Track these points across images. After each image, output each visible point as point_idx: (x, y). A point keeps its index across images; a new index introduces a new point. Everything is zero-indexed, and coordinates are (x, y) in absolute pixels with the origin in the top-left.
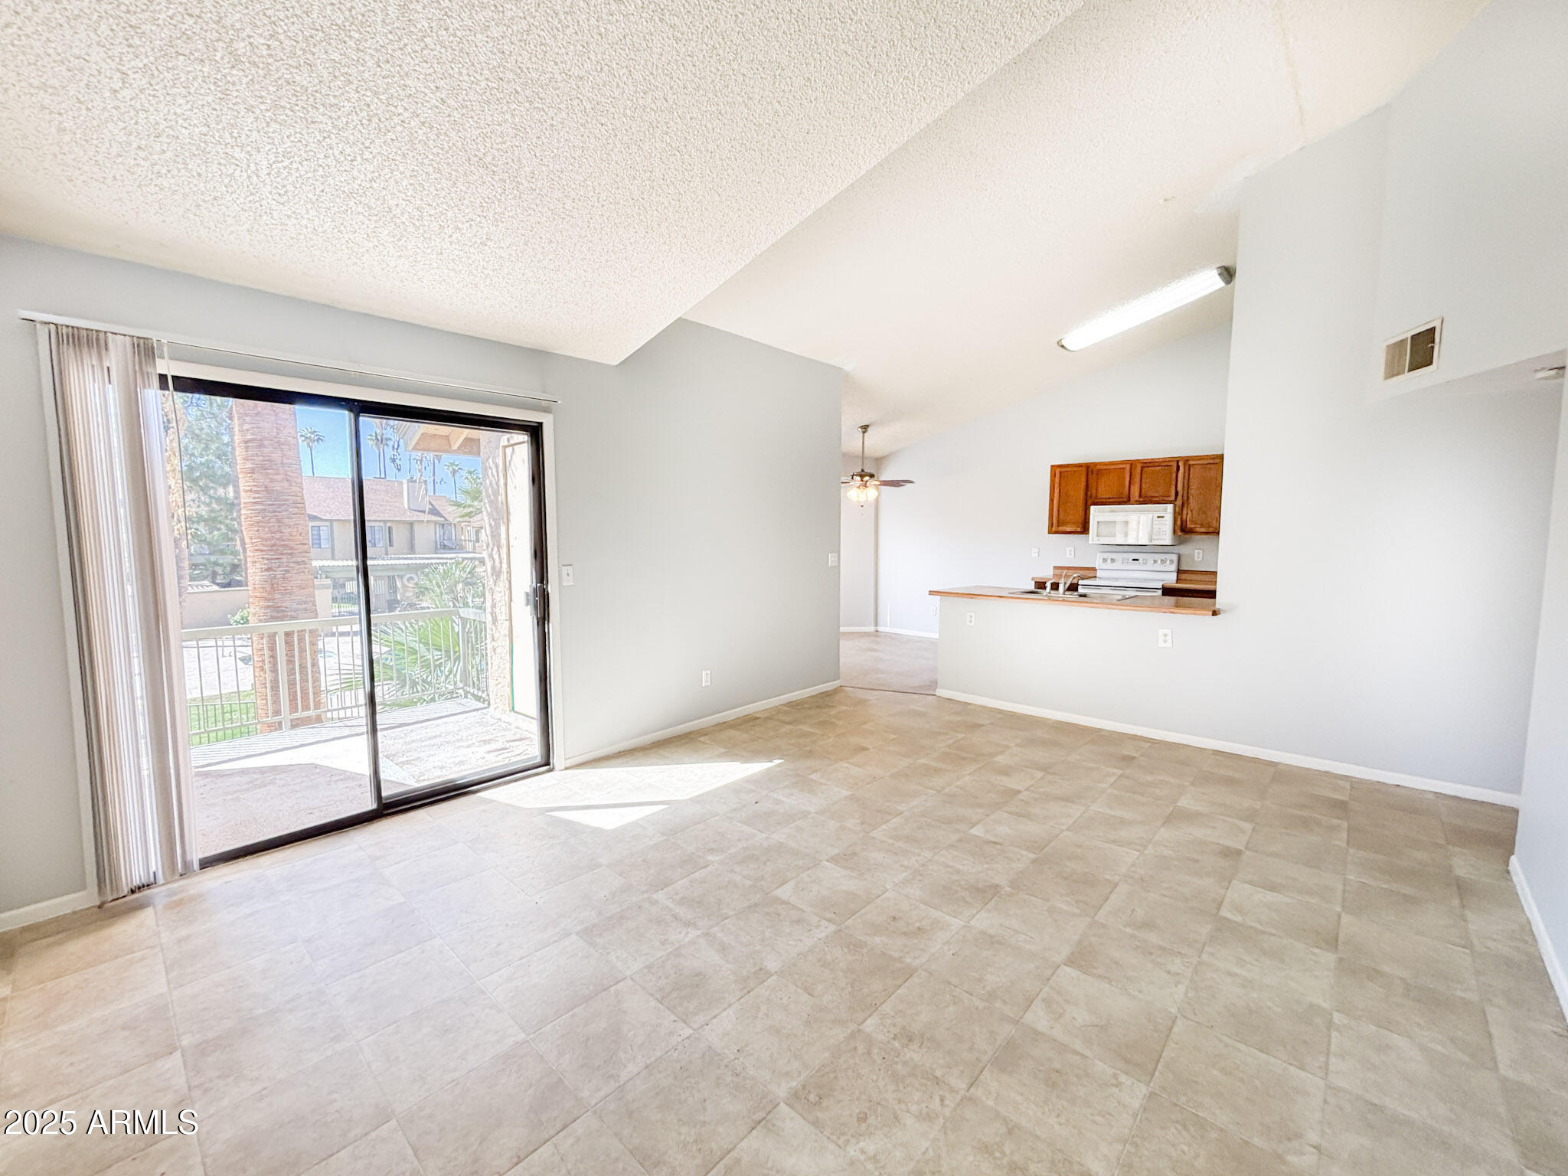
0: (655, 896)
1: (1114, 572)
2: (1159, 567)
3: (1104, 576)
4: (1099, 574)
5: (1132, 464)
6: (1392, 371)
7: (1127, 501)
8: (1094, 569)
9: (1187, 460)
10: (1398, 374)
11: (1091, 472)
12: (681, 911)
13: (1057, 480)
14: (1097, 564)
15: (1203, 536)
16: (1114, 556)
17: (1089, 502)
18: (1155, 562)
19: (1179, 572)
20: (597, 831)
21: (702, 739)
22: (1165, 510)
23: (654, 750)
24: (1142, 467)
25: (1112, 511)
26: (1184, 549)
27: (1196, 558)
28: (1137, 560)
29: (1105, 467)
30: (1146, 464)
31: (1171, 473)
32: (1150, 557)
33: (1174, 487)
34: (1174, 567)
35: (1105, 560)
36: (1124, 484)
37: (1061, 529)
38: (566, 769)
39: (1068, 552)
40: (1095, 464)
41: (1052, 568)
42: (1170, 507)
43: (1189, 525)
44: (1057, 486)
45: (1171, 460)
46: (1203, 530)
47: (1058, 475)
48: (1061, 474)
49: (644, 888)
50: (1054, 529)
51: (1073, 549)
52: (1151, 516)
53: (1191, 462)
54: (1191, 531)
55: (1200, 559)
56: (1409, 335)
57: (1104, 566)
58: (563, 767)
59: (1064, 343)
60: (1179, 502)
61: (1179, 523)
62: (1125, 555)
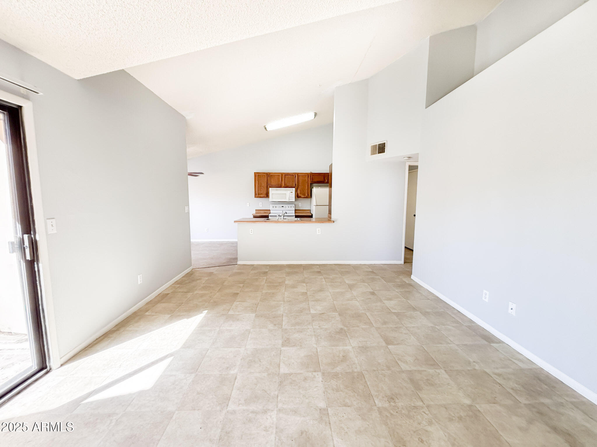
0: (229, 409)
1: (275, 211)
2: (290, 209)
3: (273, 213)
4: (271, 212)
5: (282, 174)
6: (373, 153)
7: (281, 187)
8: (270, 210)
9: (298, 174)
10: (375, 154)
11: (268, 175)
12: (253, 407)
13: (257, 178)
14: (271, 208)
15: (303, 199)
16: (276, 205)
17: (268, 187)
18: (289, 207)
19: (295, 210)
20: (141, 394)
21: (147, 313)
22: (293, 190)
23: (122, 330)
24: (285, 175)
25: (277, 190)
26: (296, 203)
27: (300, 206)
28: (283, 207)
29: (273, 174)
30: (287, 174)
31: (293, 178)
32: (287, 205)
33: (294, 182)
34: (294, 209)
35: (273, 207)
36: (280, 181)
37: (259, 196)
38: (62, 365)
39: (260, 204)
40: (270, 173)
41: (255, 210)
42: (294, 189)
43: (300, 195)
44: (257, 180)
45: (294, 173)
46: (303, 197)
47: (257, 176)
48: (258, 176)
49: (218, 408)
50: (257, 196)
51: (261, 203)
52: (289, 192)
53: (299, 175)
54: (300, 197)
55: (301, 206)
56: (378, 144)
57: (273, 209)
58: (60, 365)
59: (266, 127)
60: (296, 187)
61: (296, 194)
62: (280, 205)
